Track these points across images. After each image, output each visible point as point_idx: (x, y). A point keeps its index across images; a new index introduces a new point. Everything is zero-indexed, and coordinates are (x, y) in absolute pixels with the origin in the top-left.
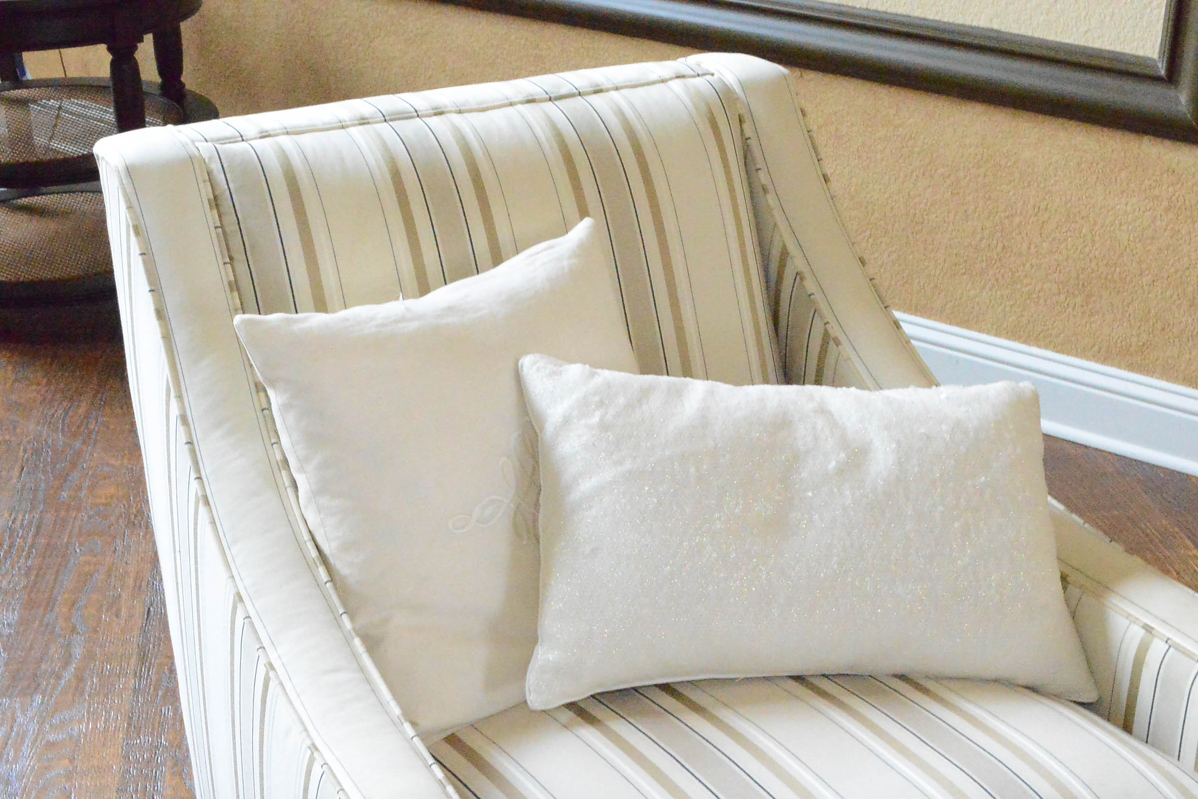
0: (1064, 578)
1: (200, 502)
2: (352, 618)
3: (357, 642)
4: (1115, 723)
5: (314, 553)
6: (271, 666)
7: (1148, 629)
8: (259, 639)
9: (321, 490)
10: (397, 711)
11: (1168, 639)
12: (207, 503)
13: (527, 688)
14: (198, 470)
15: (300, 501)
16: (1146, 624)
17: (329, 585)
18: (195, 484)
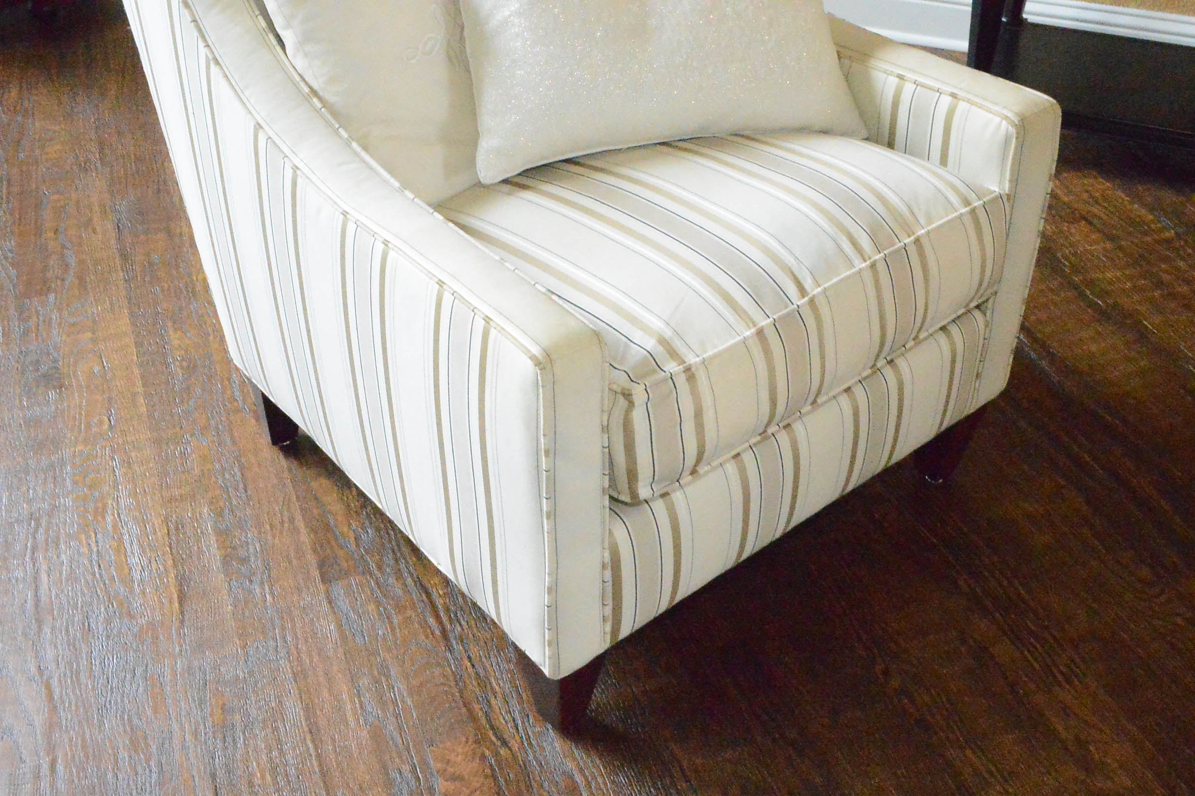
0: (838, 53)
1: (211, 62)
2: (346, 130)
3: (355, 145)
4: (882, 145)
5: (307, 90)
6: (295, 168)
7: (901, 77)
8: (283, 152)
9: (306, 38)
10: (397, 184)
11: (916, 81)
12: (217, 63)
13: (478, 169)
14: (205, 40)
15: (287, 53)
16: (899, 74)
17: (323, 110)
18: (203, 51)
